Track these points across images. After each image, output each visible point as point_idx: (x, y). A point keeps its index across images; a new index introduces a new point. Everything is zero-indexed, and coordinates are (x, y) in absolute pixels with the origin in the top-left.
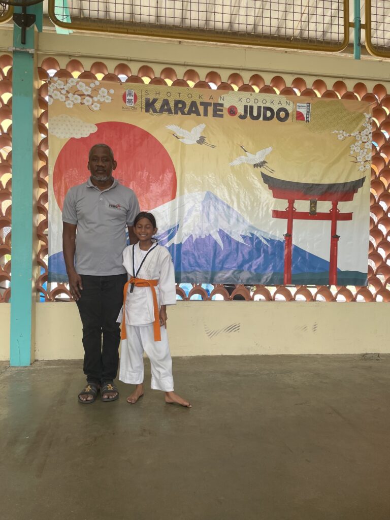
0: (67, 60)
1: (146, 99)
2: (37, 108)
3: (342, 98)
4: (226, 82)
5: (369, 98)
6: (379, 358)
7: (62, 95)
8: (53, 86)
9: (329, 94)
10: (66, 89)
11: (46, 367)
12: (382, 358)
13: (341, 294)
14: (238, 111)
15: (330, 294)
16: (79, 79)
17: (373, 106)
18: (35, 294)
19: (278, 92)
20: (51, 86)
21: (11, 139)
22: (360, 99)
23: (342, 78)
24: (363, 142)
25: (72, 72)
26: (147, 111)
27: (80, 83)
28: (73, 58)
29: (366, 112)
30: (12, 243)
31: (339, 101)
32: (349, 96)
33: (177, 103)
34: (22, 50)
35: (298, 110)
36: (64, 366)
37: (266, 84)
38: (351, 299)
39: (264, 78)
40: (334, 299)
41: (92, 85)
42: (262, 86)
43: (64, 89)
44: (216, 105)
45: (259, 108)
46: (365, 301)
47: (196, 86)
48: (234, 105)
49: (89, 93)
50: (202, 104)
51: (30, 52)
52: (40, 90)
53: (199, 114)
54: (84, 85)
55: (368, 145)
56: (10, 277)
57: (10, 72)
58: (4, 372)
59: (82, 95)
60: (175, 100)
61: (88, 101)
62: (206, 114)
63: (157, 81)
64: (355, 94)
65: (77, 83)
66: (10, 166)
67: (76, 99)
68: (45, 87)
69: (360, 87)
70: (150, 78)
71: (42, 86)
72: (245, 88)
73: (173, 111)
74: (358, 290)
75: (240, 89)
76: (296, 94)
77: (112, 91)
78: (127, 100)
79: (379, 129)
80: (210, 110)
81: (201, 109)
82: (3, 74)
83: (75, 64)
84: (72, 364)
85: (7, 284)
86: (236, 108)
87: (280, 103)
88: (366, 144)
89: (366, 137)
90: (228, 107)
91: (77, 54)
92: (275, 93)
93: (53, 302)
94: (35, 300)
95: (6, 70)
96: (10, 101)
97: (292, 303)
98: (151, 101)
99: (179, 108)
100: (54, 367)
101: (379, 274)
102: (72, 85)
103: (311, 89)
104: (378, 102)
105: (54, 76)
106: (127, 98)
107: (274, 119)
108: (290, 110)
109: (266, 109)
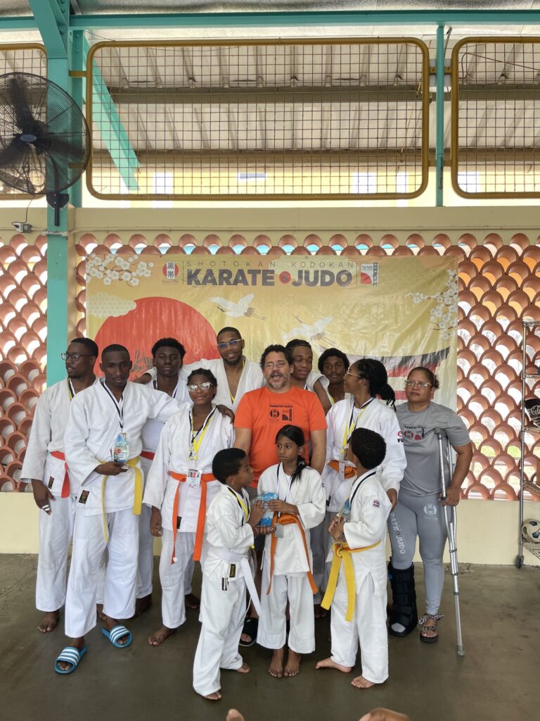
0: (106, 235)
2: (74, 286)
3: (419, 254)
4: (277, 244)
5: (454, 251)
7: (100, 273)
8: (90, 263)
9: (403, 250)
10: (104, 265)
14: (292, 277)
16: (118, 254)
17: (459, 260)
20: (88, 263)
22: (441, 254)
23: (417, 230)
24: (446, 305)
25: (110, 245)
26: (189, 283)
27: (119, 258)
28: (110, 233)
29: (449, 268)
31: (414, 258)
32: (428, 251)
33: (222, 272)
34: (55, 234)
35: (363, 272)
37: (324, 245)
39: (321, 238)
41: (131, 260)
43: (101, 265)
44: (266, 272)
45: (316, 272)
47: (243, 252)
49: (128, 268)
50: (250, 272)
51: (63, 235)
52: (77, 269)
53: (246, 283)
54: (122, 260)
55: (452, 308)
57: (47, 252)
59: (120, 271)
61: (126, 277)
62: (254, 283)
63: (199, 250)
64: (435, 248)
65: (115, 258)
67: (114, 276)
68: (83, 264)
69: (442, 239)
71: (81, 263)
72: (300, 250)
73: (218, 282)
75: (294, 253)
76: (360, 253)
77: (151, 265)
78: (168, 273)
79: (467, 288)
80: (259, 277)
81: (249, 277)
82: (40, 253)
83: (113, 238)
86: (289, 275)
88: (450, 307)
89: (451, 299)
90: (280, 273)
91: (113, 228)
92: (334, 253)
95: (44, 248)
98: (193, 272)
99: (225, 277)
102: (110, 260)
103: (379, 246)
104: (465, 256)
105: (93, 252)
106: (168, 270)
107: (333, 285)
108: (353, 271)
109: (324, 273)
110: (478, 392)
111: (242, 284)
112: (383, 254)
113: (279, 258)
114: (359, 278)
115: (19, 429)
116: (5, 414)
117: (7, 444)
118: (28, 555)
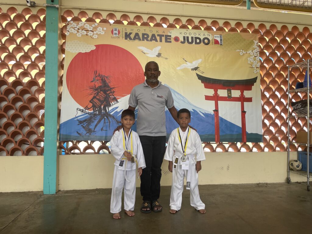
0: (78, 11)
1: (125, 33)
2: (60, 39)
3: (241, 32)
4: (172, 23)
5: (256, 32)
6: (267, 186)
7: (75, 31)
8: (70, 26)
9: (233, 30)
10: (78, 27)
11: (65, 195)
12: (269, 186)
13: (243, 147)
14: (180, 39)
15: (237, 147)
16: (86, 22)
17: (258, 36)
18: (59, 150)
19: (203, 29)
20: (68, 26)
21: (45, 58)
22: (251, 33)
23: (240, 20)
24: (255, 56)
25: (81, 18)
26: (126, 39)
27: (86, 24)
28: (82, 10)
29: (254, 40)
30: (45, 119)
31: (239, 34)
32: (244, 31)
33: (143, 35)
34: (52, 6)
35: (215, 38)
36: (76, 194)
37: (196, 24)
38: (249, 150)
39: (194, 21)
40: (239, 151)
41: (93, 26)
42: (193, 25)
43: (76, 27)
44: (167, 36)
45: (192, 38)
46: (257, 151)
47: (154, 26)
48: (177, 36)
49: (91, 30)
50: (158, 35)
51: (56, 7)
52: (62, 29)
53: (157, 41)
54: (88, 25)
55: (257, 58)
56: (44, 140)
57: (44, 18)
58: (39, 198)
59: (87, 31)
60: (142, 34)
61: (90, 34)
62: (161, 41)
63: (131, 23)
64: (248, 29)
65: (85, 24)
66: (44, 74)
67: (83, 33)
68: (65, 27)
69: (251, 25)
70: (128, 21)
71: (64, 26)
72: (183, 27)
73: (142, 39)
74: (253, 145)
75: (181, 27)
76: (213, 30)
77: (105, 29)
78: (114, 33)
79: (262, 50)
80: (163, 38)
81: (158, 38)
82: (40, 19)
83: (83, 13)
84: (81, 193)
85: (42, 144)
86: (179, 38)
87: (204, 35)
89: (256, 54)
90: (174, 37)
91: (84, 7)
92: (201, 29)
93: (70, 154)
94: (59, 154)
95: (42, 17)
96: (45, 35)
97: (214, 153)
98: (128, 34)
99: (145, 37)
100: (70, 194)
101: (265, 135)
102: (81, 25)
103: (222, 27)
104: (261, 34)
105: (71, 20)
106: (114, 32)
107: (201, 44)
108: (210, 38)
109: (196, 38)
110: (268, 99)
111: (155, 41)
112: (224, 31)
113: (173, 30)
114: (214, 41)
115: (25, 119)
116: (17, 110)
117: (18, 128)
118: (32, 192)
